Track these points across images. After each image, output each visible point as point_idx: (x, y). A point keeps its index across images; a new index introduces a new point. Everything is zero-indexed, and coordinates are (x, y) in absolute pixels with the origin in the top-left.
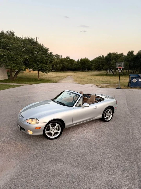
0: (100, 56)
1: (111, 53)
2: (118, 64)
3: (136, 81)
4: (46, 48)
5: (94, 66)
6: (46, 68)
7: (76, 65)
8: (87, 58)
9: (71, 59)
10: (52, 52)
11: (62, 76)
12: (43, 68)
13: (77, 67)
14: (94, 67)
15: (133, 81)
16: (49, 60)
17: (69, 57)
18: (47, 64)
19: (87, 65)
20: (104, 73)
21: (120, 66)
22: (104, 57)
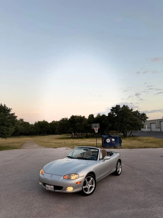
0: (64, 119)
1: (74, 116)
2: (94, 125)
3: (110, 141)
4: (9, 108)
5: (58, 128)
6: (8, 131)
7: (32, 129)
8: (46, 121)
9: (25, 122)
10: (14, 113)
11: (20, 141)
12: (4, 131)
13: (34, 131)
14: (58, 130)
15: (107, 141)
16: (11, 122)
17: (23, 119)
18: (8, 126)
19: (46, 128)
20: (66, 136)
21: (96, 127)
22: (68, 119)
